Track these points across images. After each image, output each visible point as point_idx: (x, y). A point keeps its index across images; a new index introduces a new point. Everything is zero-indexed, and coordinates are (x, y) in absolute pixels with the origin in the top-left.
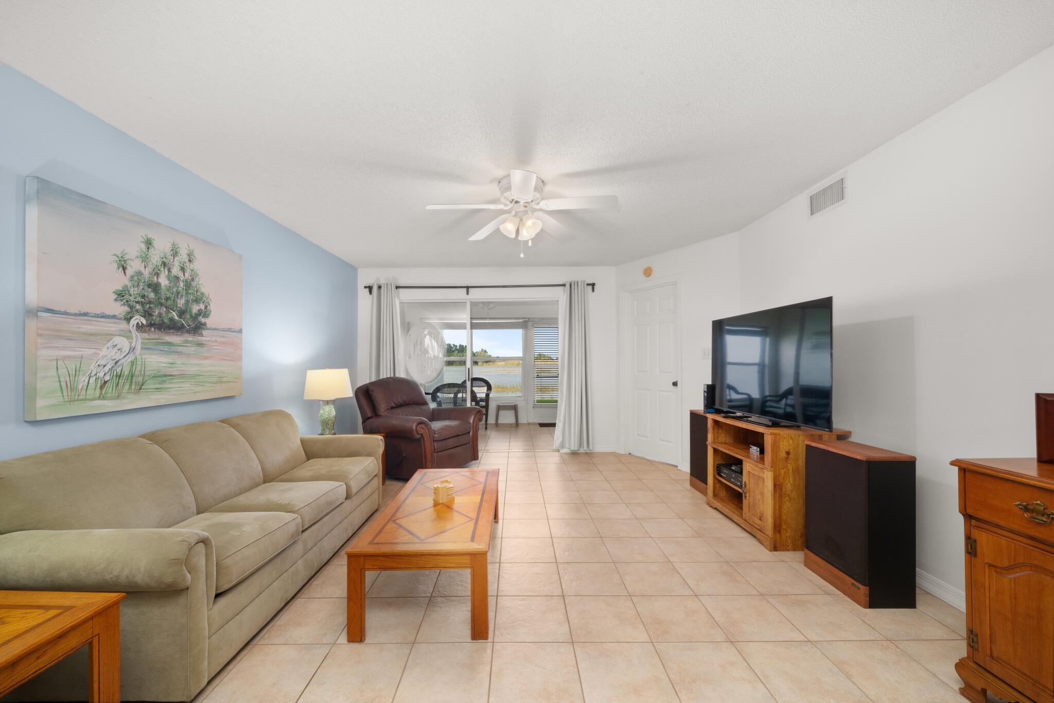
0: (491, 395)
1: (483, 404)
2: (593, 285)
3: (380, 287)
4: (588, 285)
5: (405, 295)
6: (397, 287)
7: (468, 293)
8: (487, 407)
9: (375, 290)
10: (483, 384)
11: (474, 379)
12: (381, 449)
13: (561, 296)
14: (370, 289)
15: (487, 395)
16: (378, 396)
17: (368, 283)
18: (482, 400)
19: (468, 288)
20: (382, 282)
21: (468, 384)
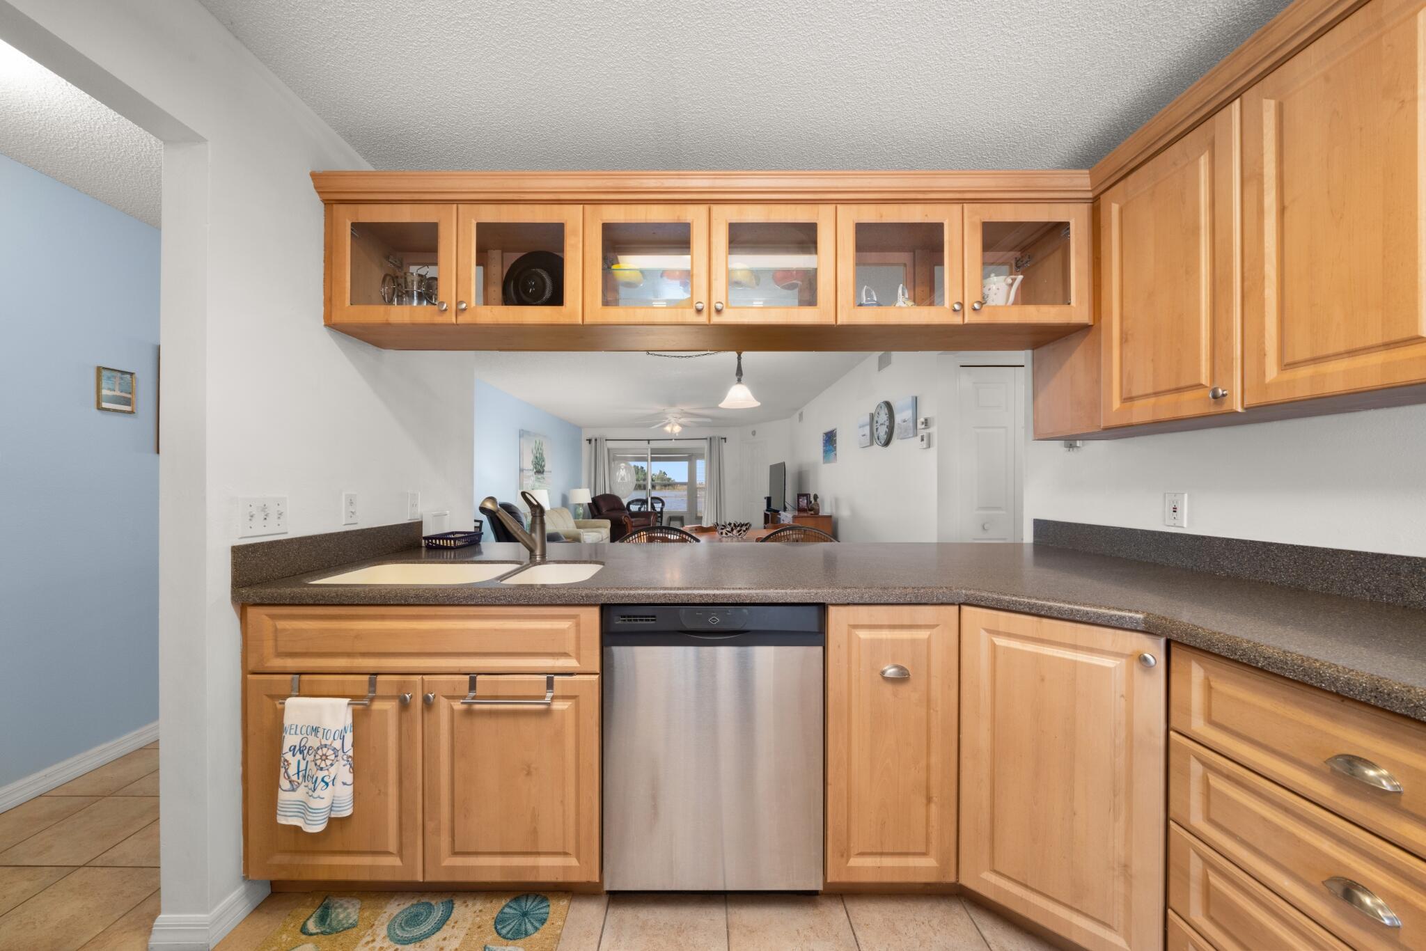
0: (664, 510)
1: (659, 515)
2: (725, 439)
3: (596, 440)
4: (722, 439)
5: (610, 444)
6: (606, 440)
7: (649, 443)
8: (661, 517)
9: (593, 441)
10: (659, 501)
11: (652, 498)
12: (609, 526)
13: (705, 444)
14: (590, 441)
15: (662, 509)
16: (602, 504)
17: (589, 437)
18: (658, 513)
19: (649, 440)
20: (597, 436)
21: (649, 499)
